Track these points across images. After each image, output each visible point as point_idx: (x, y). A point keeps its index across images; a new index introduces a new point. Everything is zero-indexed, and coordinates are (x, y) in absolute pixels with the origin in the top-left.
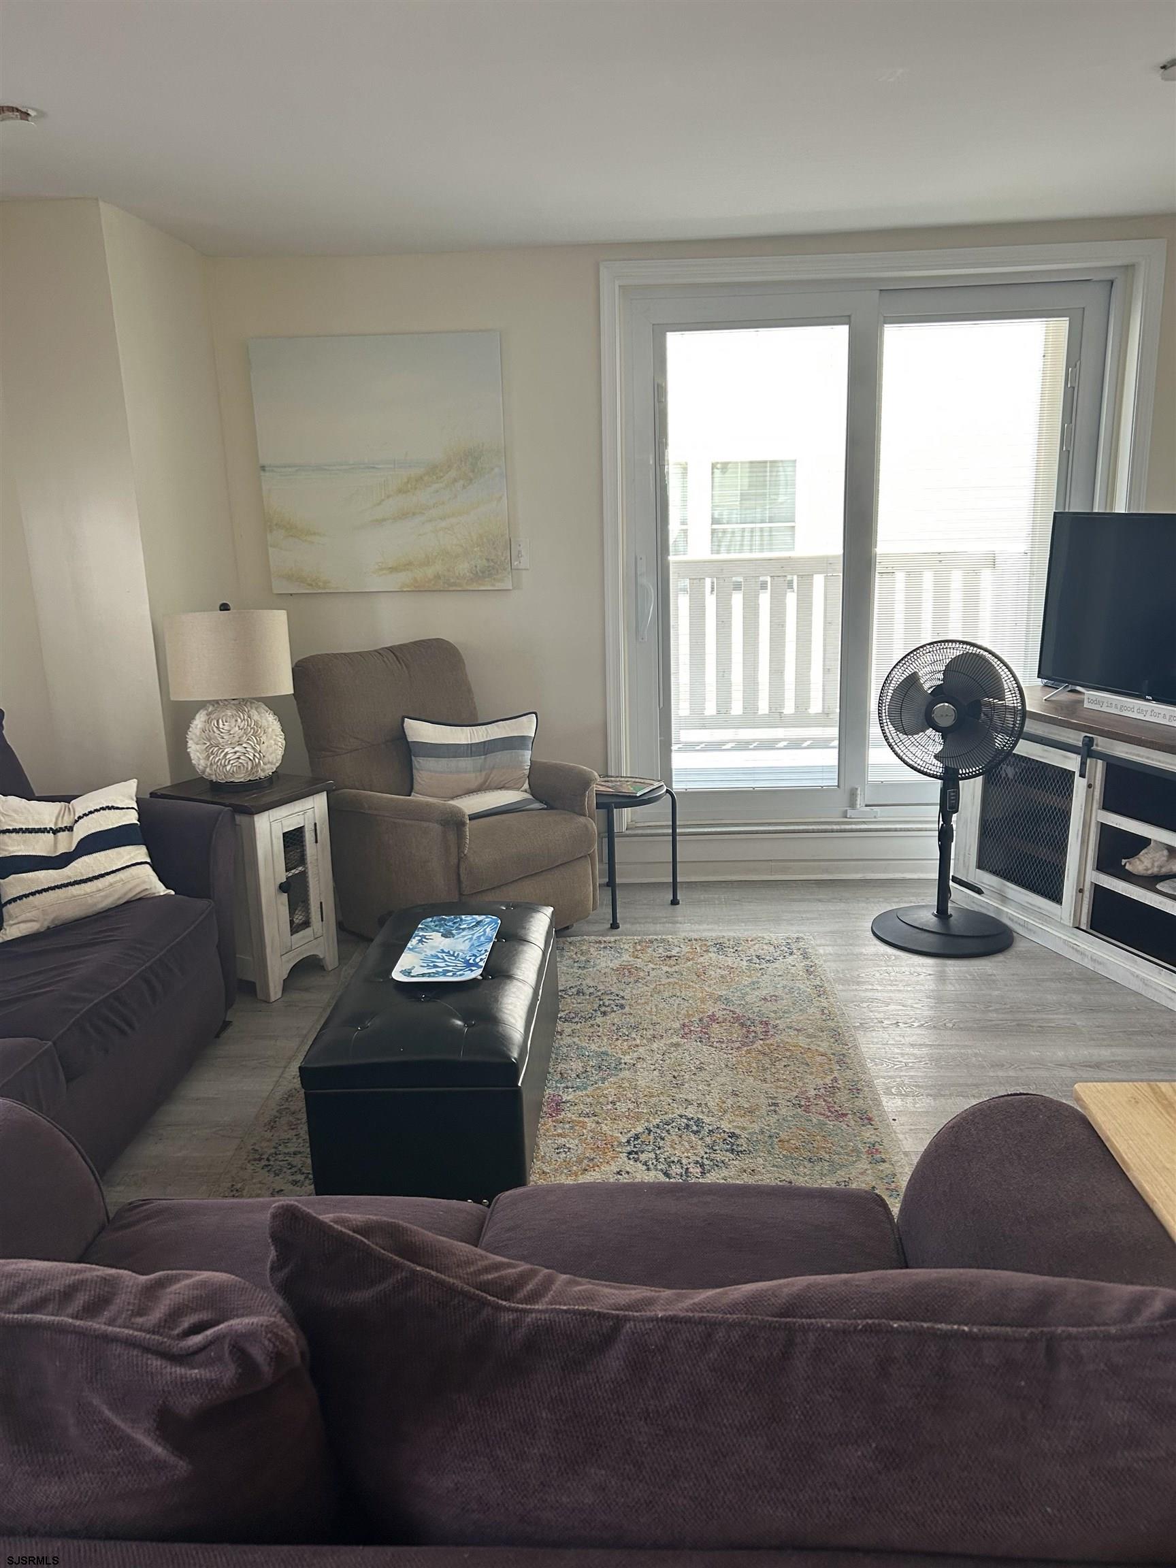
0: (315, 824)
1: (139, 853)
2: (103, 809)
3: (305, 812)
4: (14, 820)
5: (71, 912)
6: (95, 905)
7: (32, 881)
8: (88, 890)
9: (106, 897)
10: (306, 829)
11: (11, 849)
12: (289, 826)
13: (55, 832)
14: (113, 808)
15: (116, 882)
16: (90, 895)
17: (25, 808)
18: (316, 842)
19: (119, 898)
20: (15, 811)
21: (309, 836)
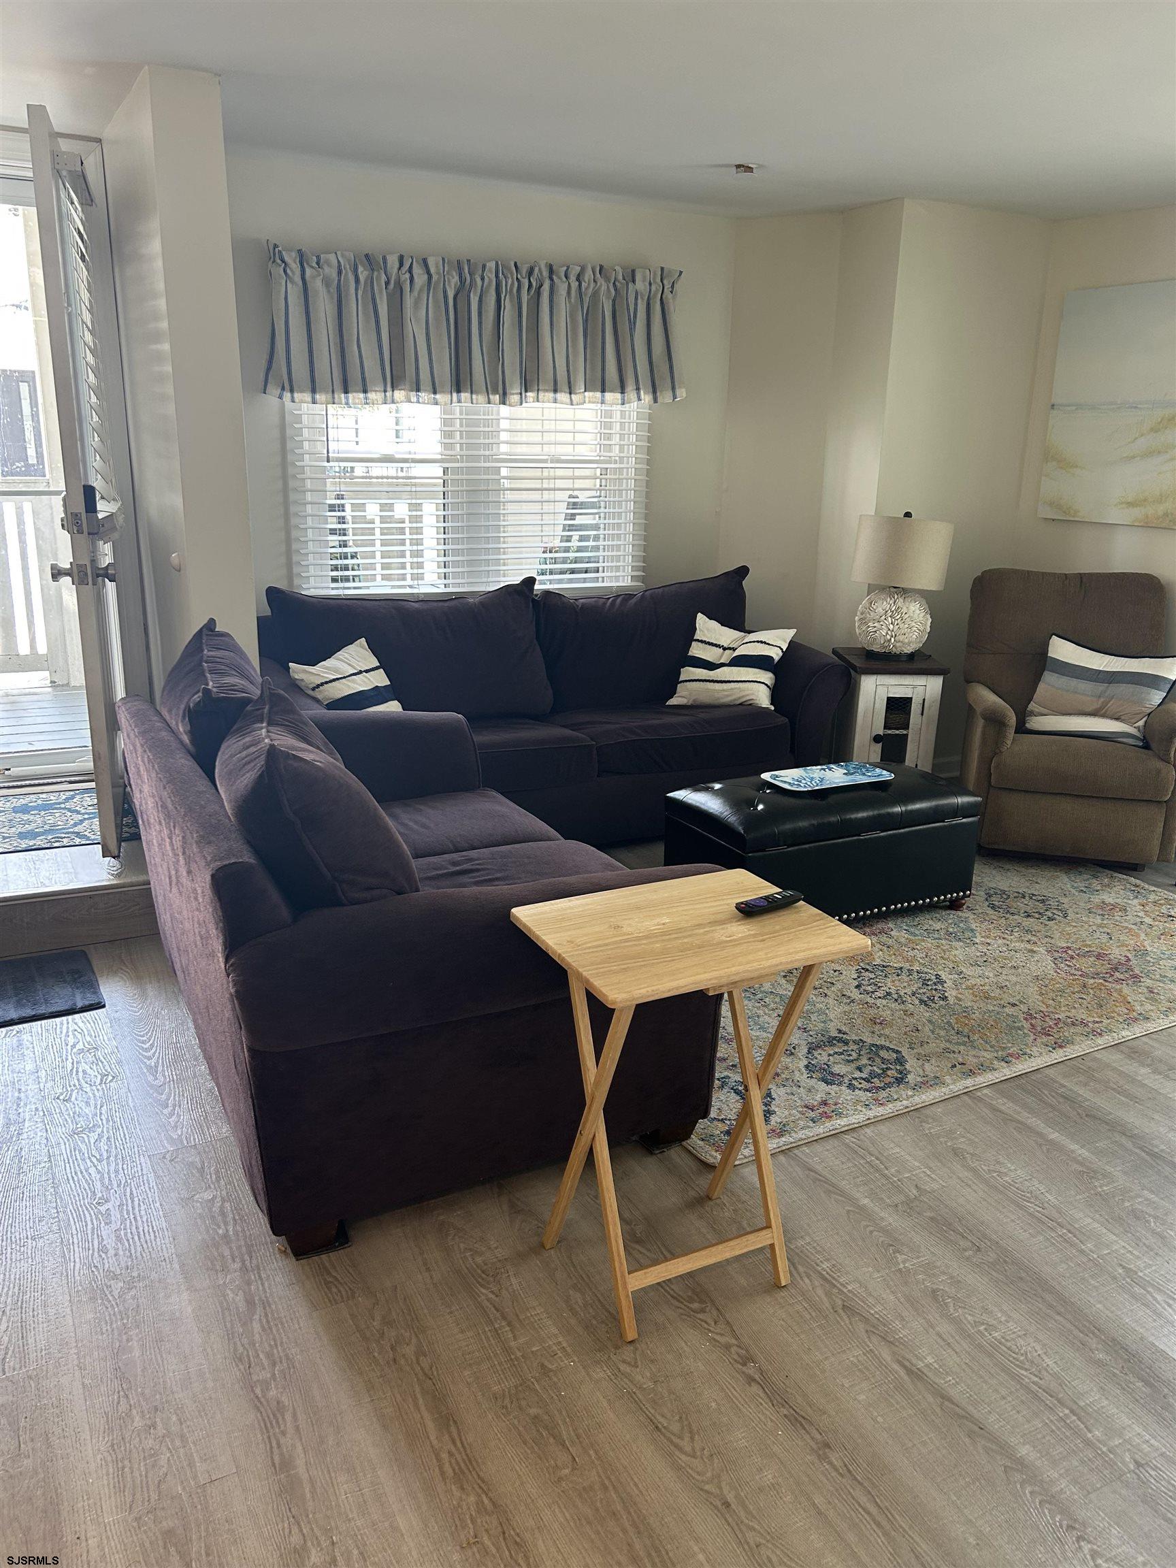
0: (924, 699)
1: (767, 677)
2: (758, 642)
3: (914, 687)
4: (704, 635)
5: (705, 699)
6: (719, 699)
7: (693, 673)
8: (717, 688)
9: (728, 696)
10: (913, 701)
11: (695, 651)
12: (895, 693)
13: (725, 649)
14: (765, 643)
15: (735, 688)
16: (718, 691)
17: (715, 630)
18: (922, 714)
19: (735, 700)
20: (708, 630)
21: (915, 707)
